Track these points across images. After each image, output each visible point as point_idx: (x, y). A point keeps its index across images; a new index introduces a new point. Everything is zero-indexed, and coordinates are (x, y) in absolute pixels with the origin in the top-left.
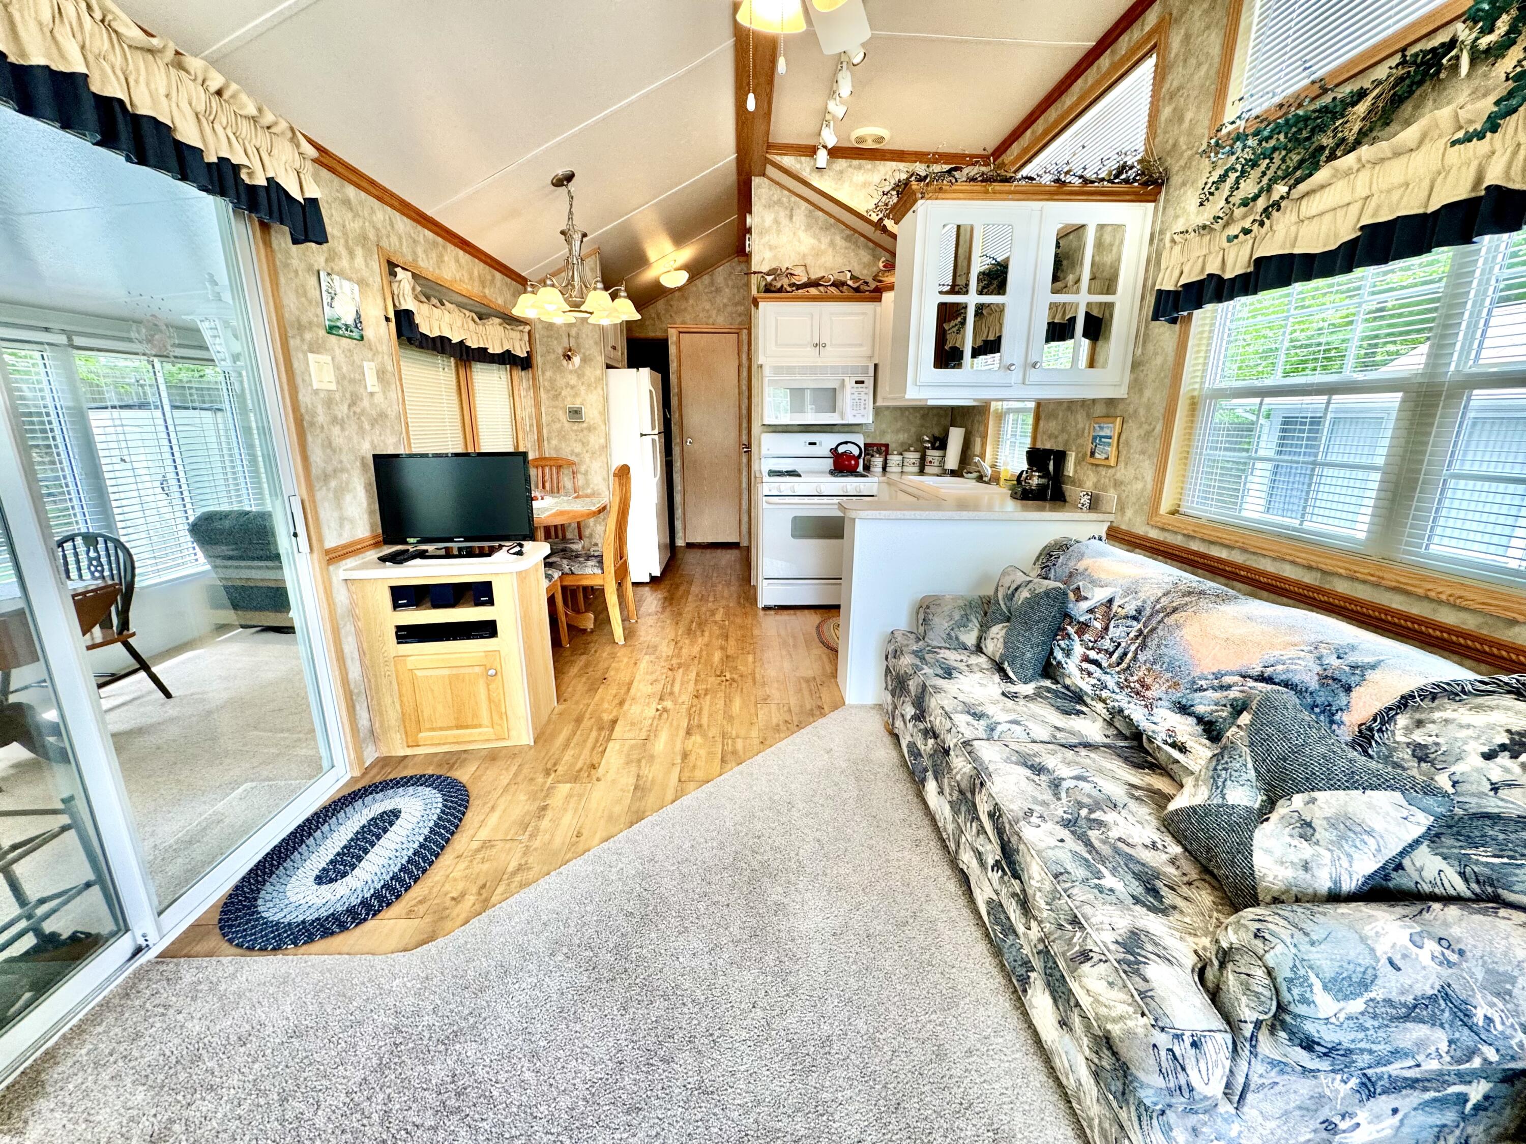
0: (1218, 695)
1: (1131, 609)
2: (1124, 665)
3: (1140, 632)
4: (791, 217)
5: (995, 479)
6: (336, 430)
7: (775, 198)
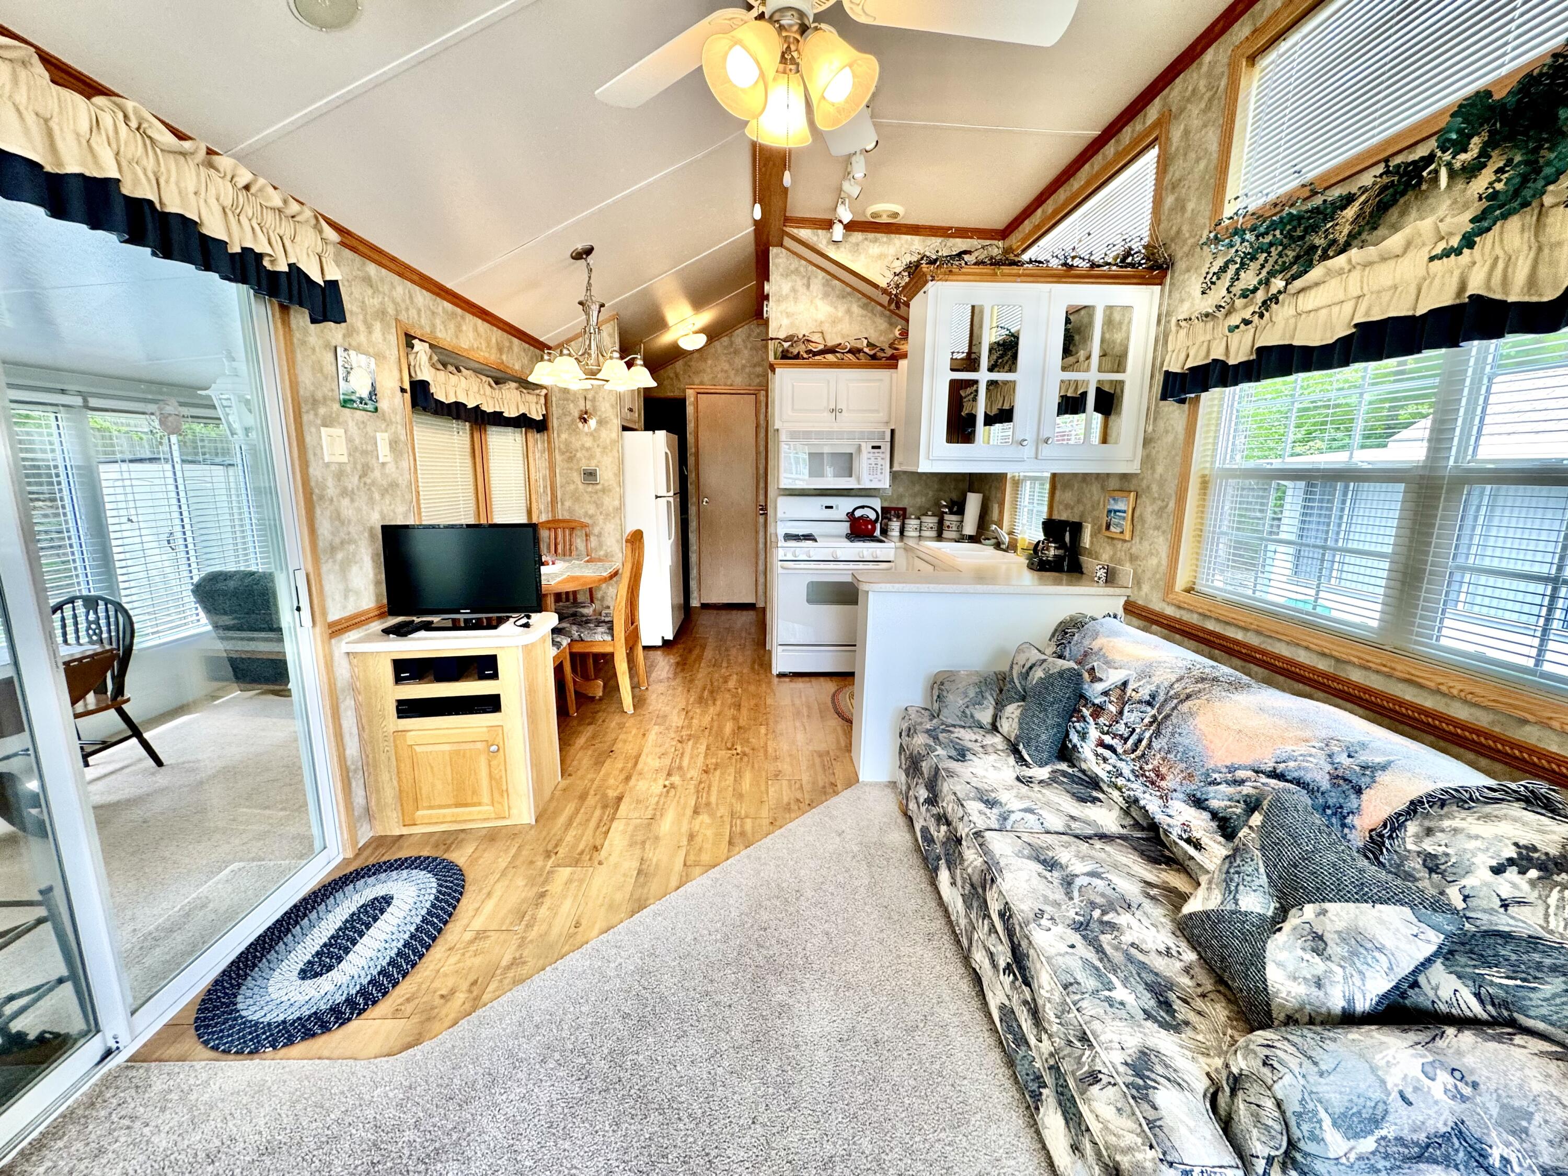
0: (1231, 790)
1: (1144, 694)
2: (1139, 753)
3: (1154, 718)
4: (808, 286)
5: (1012, 547)
6: (346, 502)
7: (792, 267)
